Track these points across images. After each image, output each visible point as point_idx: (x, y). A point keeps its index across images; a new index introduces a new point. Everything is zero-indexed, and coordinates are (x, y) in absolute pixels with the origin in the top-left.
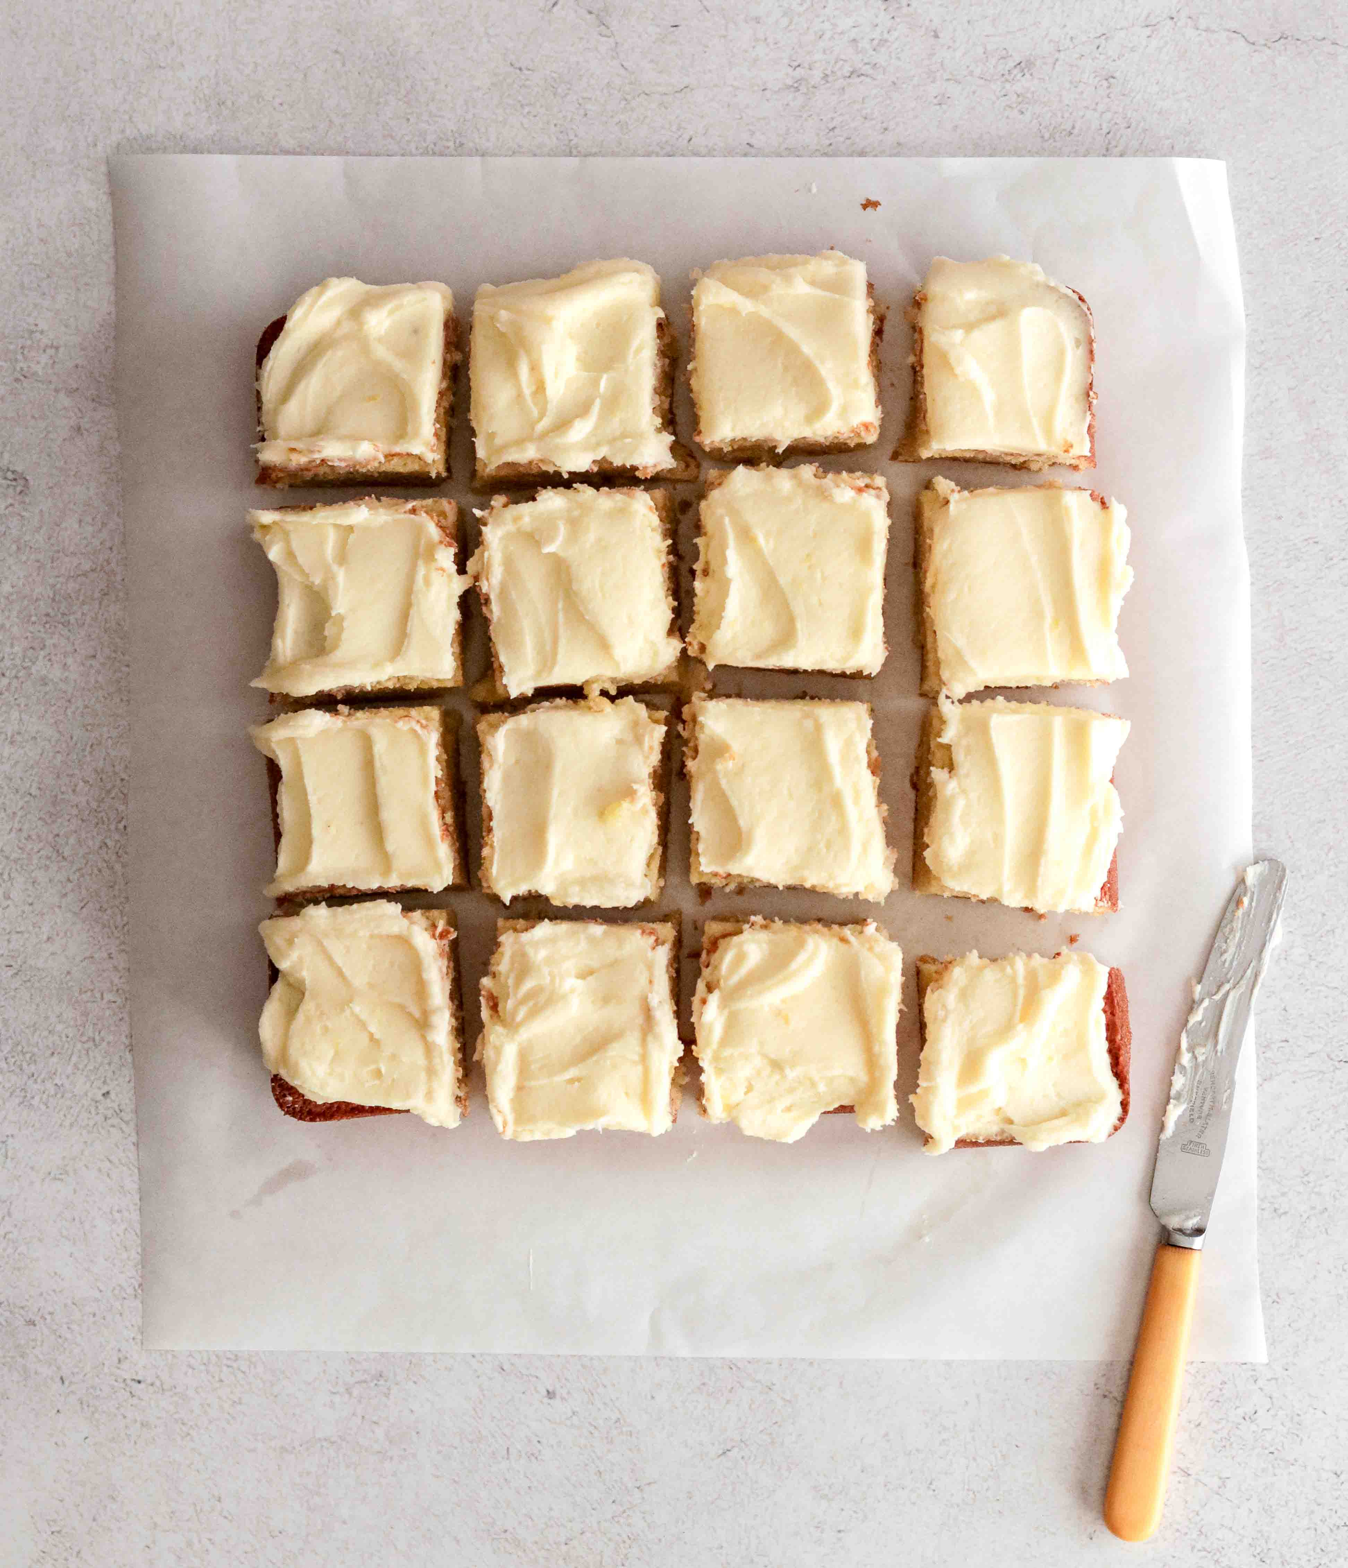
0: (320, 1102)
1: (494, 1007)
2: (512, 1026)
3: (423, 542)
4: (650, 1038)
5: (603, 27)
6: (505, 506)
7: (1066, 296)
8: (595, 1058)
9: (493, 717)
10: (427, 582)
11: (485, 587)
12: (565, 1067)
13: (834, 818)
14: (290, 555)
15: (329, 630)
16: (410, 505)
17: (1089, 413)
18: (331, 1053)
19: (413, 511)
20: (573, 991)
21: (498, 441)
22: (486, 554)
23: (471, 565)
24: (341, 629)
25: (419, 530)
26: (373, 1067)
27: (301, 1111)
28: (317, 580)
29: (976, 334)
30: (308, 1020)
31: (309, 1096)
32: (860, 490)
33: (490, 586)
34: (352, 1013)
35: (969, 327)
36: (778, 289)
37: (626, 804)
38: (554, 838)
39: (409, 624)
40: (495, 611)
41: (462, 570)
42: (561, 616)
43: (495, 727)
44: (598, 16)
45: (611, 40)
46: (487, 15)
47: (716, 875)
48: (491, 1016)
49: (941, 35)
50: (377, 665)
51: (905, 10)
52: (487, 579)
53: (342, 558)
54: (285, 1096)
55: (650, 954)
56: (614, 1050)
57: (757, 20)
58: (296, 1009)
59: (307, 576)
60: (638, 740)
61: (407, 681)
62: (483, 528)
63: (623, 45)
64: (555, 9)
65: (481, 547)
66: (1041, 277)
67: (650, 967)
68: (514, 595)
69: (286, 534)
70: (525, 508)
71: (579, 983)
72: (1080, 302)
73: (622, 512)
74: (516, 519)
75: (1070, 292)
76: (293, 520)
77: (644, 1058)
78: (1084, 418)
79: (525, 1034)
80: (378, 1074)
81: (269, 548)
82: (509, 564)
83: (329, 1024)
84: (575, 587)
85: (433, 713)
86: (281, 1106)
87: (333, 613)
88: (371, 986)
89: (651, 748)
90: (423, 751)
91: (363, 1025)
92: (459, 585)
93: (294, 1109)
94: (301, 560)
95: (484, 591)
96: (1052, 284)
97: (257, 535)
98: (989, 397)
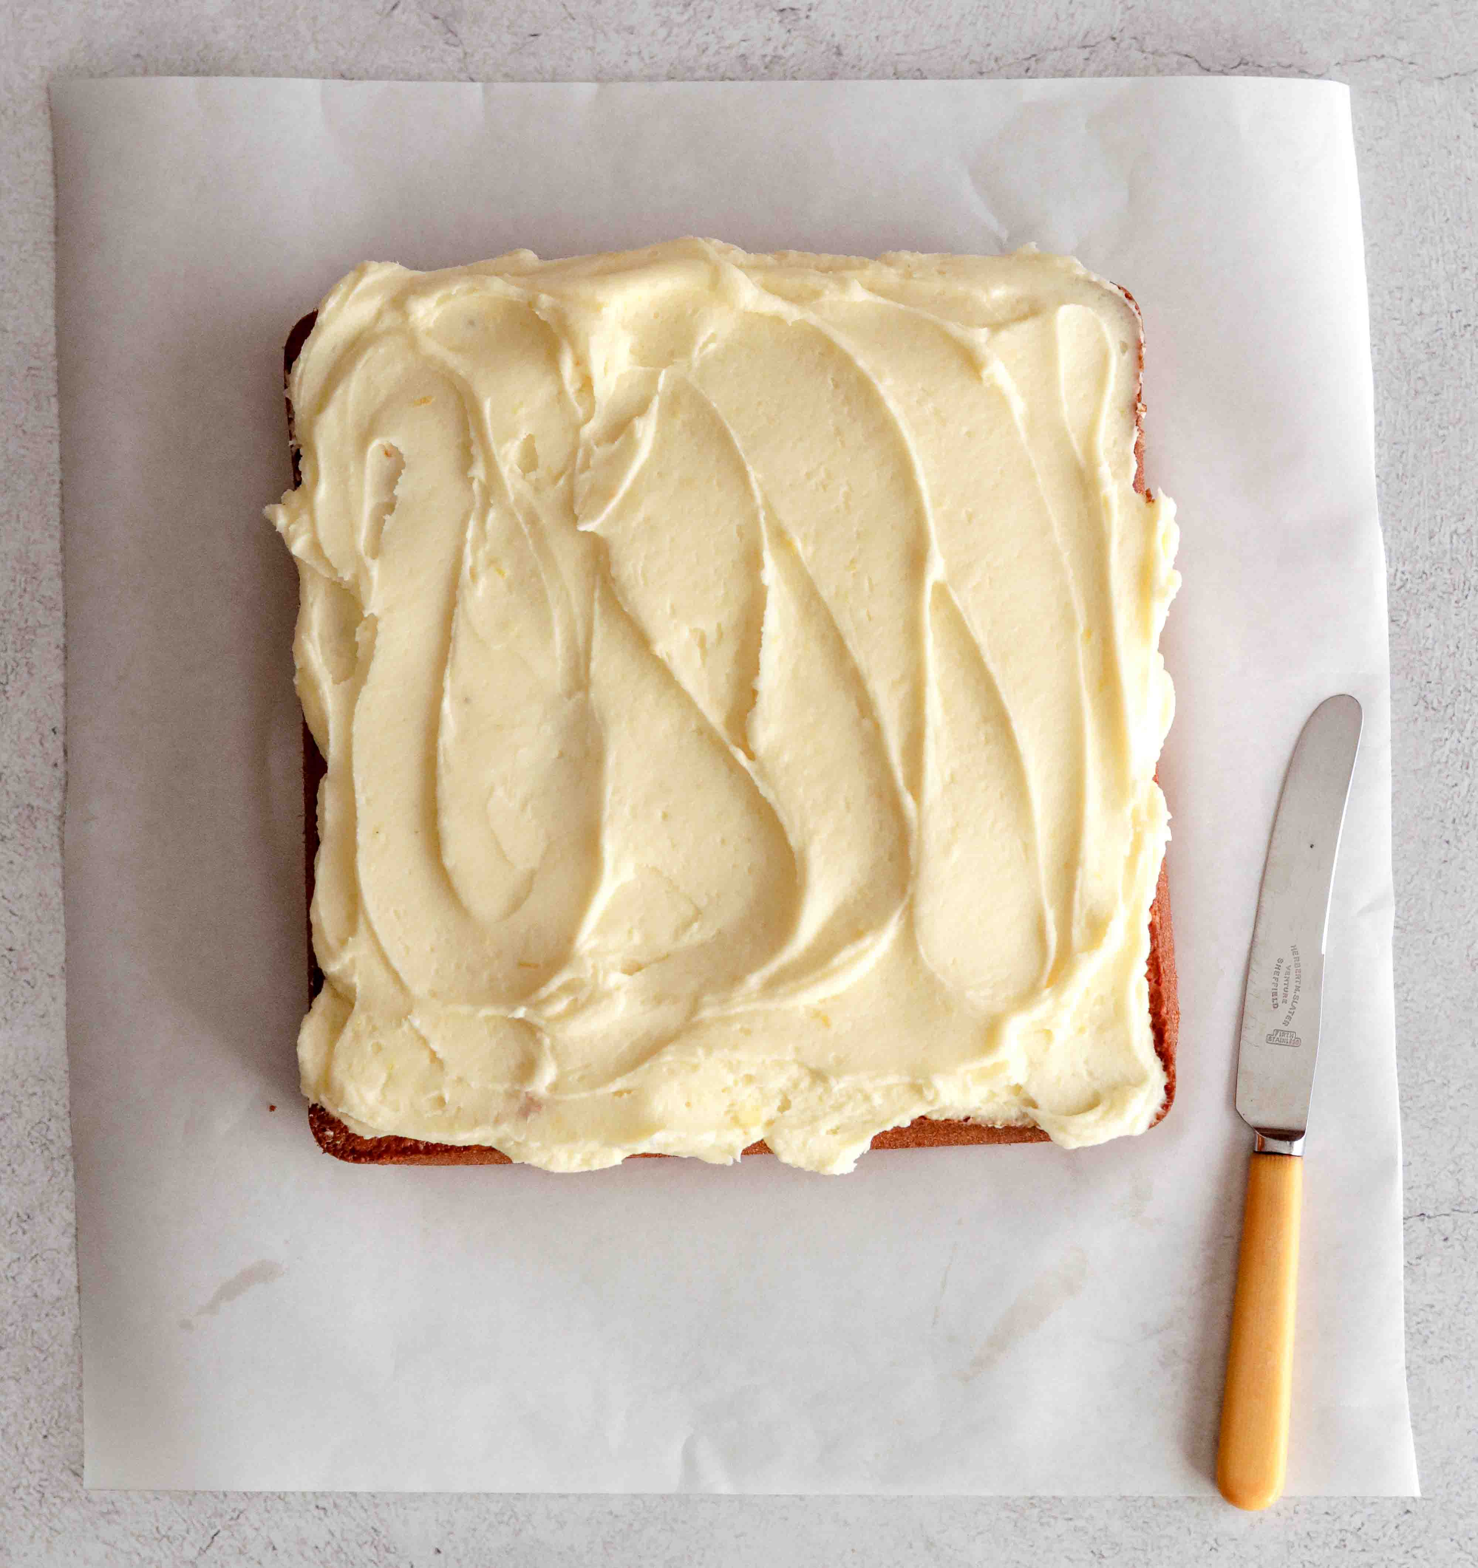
0: (367, 1137)
14: (316, 546)
15: (361, 634)
18: (383, 1078)
24: (375, 633)
26: (436, 1093)
27: (343, 1149)
28: (347, 575)
30: (357, 1036)
31: (355, 1130)
34: (412, 1028)
36: (831, 295)
39: (454, 626)
53: (377, 552)
54: (324, 1130)
58: (343, 1023)
59: (335, 571)
66: (1081, 272)
72: (1127, 301)
75: (1116, 289)
80: (441, 1101)
81: (293, 538)
86: (320, 1141)
87: (366, 611)
88: (434, 991)
91: (424, 1041)
93: (336, 1145)
94: (330, 555)
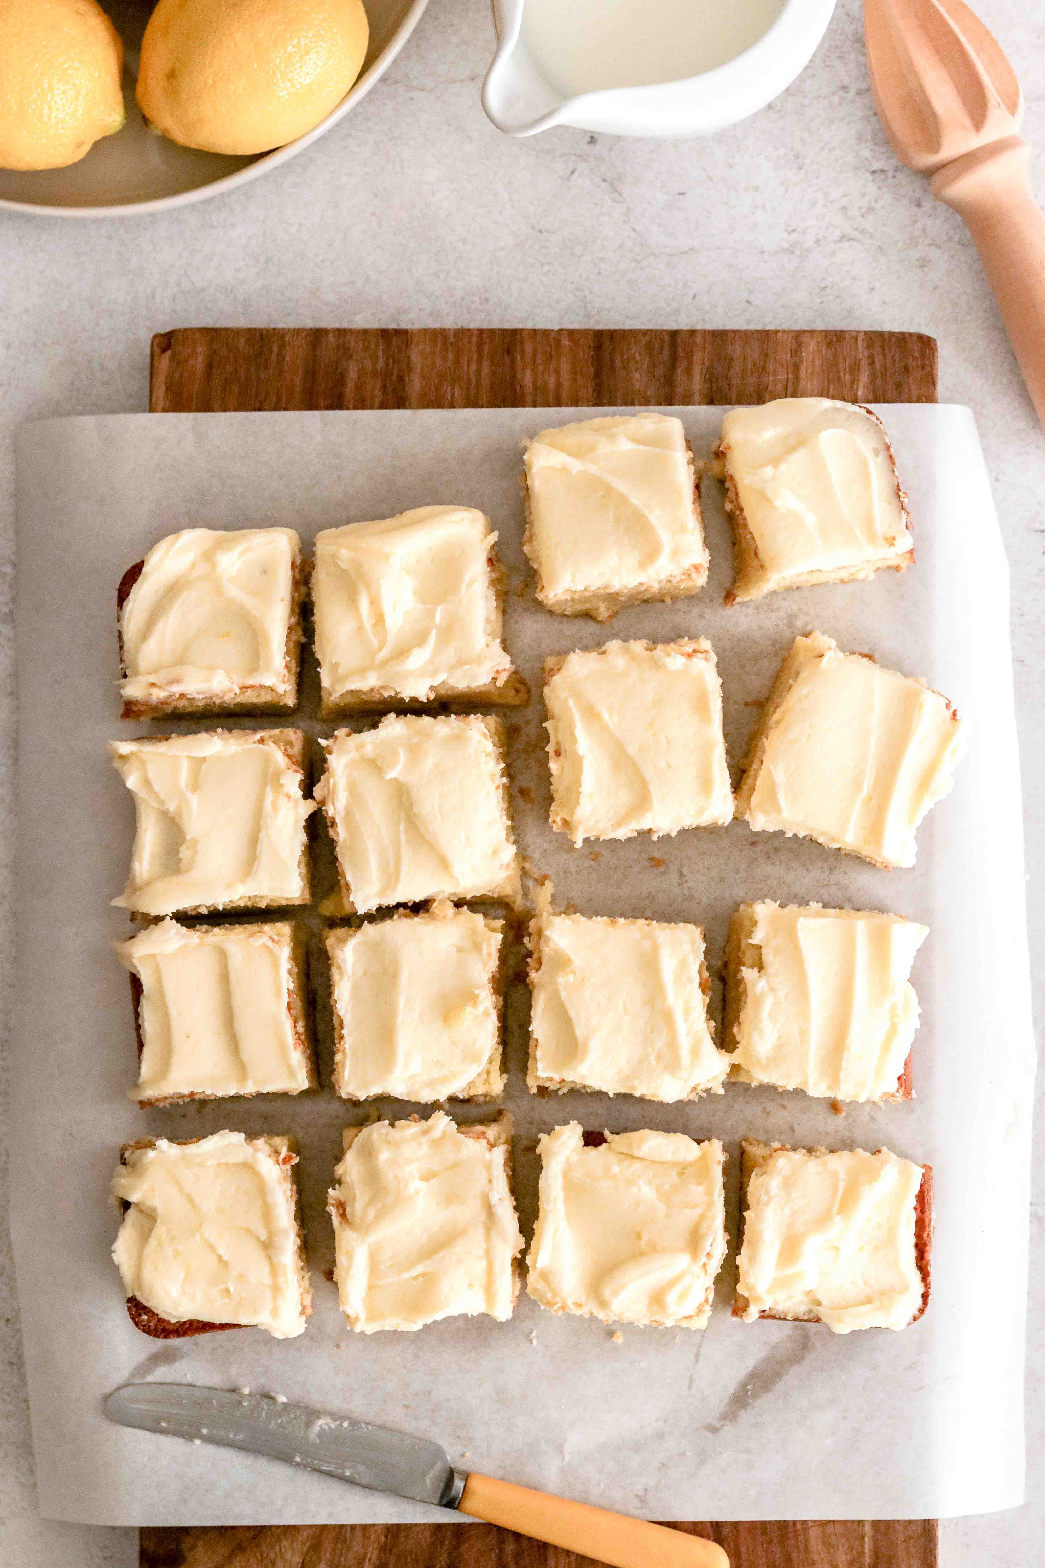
0: (173, 1321)
1: (343, 1215)
2: (361, 1230)
3: (271, 770)
4: (493, 1233)
6: (349, 735)
8: (441, 1255)
9: (340, 932)
10: (275, 807)
11: (330, 811)
12: (412, 1264)
13: (665, 1032)
14: (148, 782)
15: (184, 853)
16: (258, 736)
18: (182, 1276)
19: (262, 741)
20: (418, 1193)
21: (342, 670)
22: (332, 781)
23: (318, 791)
24: (195, 853)
25: (267, 759)
26: (222, 1287)
27: (155, 1329)
28: (172, 808)
30: (160, 1244)
31: (163, 1315)
33: (335, 810)
34: (202, 1238)
36: (604, 447)
37: (469, 1009)
38: (402, 1042)
39: (258, 847)
40: (341, 834)
41: (308, 794)
42: (403, 838)
43: (343, 941)
47: (552, 1079)
48: (341, 1223)
50: (230, 885)
52: (333, 804)
53: (195, 785)
54: (140, 1315)
55: (489, 1156)
56: (459, 1249)
58: (149, 1234)
59: (162, 802)
60: (477, 947)
61: (258, 900)
62: (328, 756)
65: (327, 774)
67: (490, 1167)
68: (358, 817)
69: (143, 763)
70: (368, 737)
71: (424, 1184)
73: (459, 739)
74: (360, 747)
76: (149, 749)
77: (488, 1254)
79: (374, 1237)
80: (227, 1293)
81: (128, 777)
82: (353, 789)
83: (181, 1248)
84: (415, 810)
85: (284, 929)
86: (137, 1324)
87: (188, 837)
88: (219, 1211)
89: (489, 955)
90: (275, 964)
91: (212, 1248)
92: (306, 808)
93: (149, 1327)
94: (156, 788)
95: (330, 815)
97: (116, 764)
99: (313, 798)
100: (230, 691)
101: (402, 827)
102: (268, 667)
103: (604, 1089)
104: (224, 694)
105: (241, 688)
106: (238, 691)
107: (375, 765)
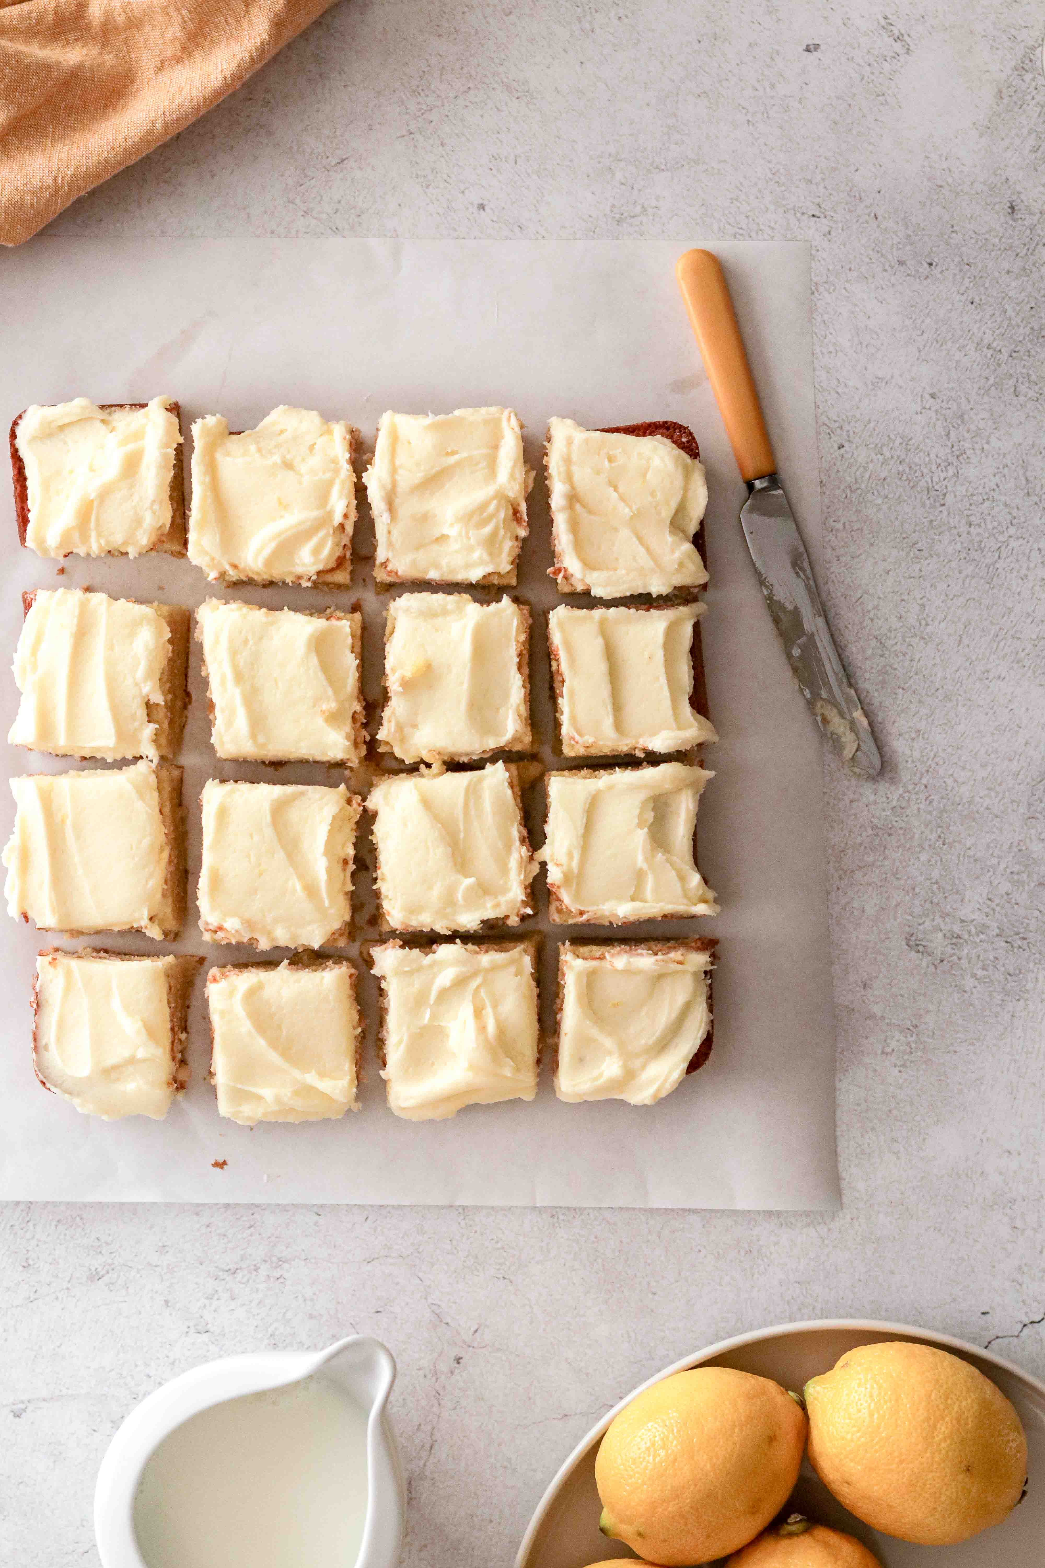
0: (659, 437)
1: (516, 512)
2: (500, 496)
3: (574, 888)
4: (389, 487)
5: (437, 1312)
6: (507, 917)
7: (55, 1086)
8: (434, 471)
9: (518, 747)
10: (570, 855)
11: (524, 851)
12: (458, 464)
13: (242, 663)
14: (682, 878)
15: (650, 816)
16: (585, 917)
17: (37, 990)
18: (649, 475)
19: (582, 913)
20: (452, 525)
21: (513, 969)
22: (522, 877)
23: (535, 869)
24: (640, 817)
25: (577, 897)
26: (613, 465)
27: (675, 430)
28: (660, 857)
29: (126, 1054)
30: (667, 502)
31: (667, 441)
32: (220, 928)
33: (520, 852)
34: (630, 508)
35: (132, 1061)
36: (286, 1092)
37: (408, 675)
38: (466, 648)
39: (585, 821)
40: (516, 831)
41: (543, 865)
42: (462, 827)
43: (516, 739)
44: (441, 1321)
45: (430, 1301)
46: (531, 1323)
47: (339, 619)
48: (519, 505)
49: (163, 1302)
50: (610, 788)
51: (191, 1324)
52: (521, 857)
53: (639, 876)
54: (688, 442)
55: (390, 555)
57: (311, 1317)
58: (677, 512)
59: (668, 860)
60: (400, 728)
61: (589, 776)
62: (524, 898)
63: (421, 1297)
64: (476, 1327)
65: (527, 883)
66: (76, 1101)
67: (390, 545)
68: (500, 844)
69: (686, 895)
70: (490, 913)
71: (447, 532)
72: (45, 1081)
73: (411, 911)
74: (498, 905)
75: (53, 1089)
76: (680, 907)
78: (41, 986)
79: (490, 490)
80: (611, 459)
81: (699, 885)
82: (504, 870)
83: (650, 499)
84: (450, 849)
85: (568, 751)
86: (690, 434)
87: (646, 830)
88: (616, 530)
89: (390, 721)
90: (574, 720)
91: (622, 498)
92: (545, 853)
93: (680, 432)
94: (673, 873)
95: (525, 848)
96: (66, 1095)
97: (711, 895)
98: (116, 1004)
99: (540, 863)
100: (613, 956)
101: (462, 835)
102: (579, 975)
103: (292, 613)
104: (619, 953)
105: (605, 958)
106: (607, 955)
107: (484, 890)
